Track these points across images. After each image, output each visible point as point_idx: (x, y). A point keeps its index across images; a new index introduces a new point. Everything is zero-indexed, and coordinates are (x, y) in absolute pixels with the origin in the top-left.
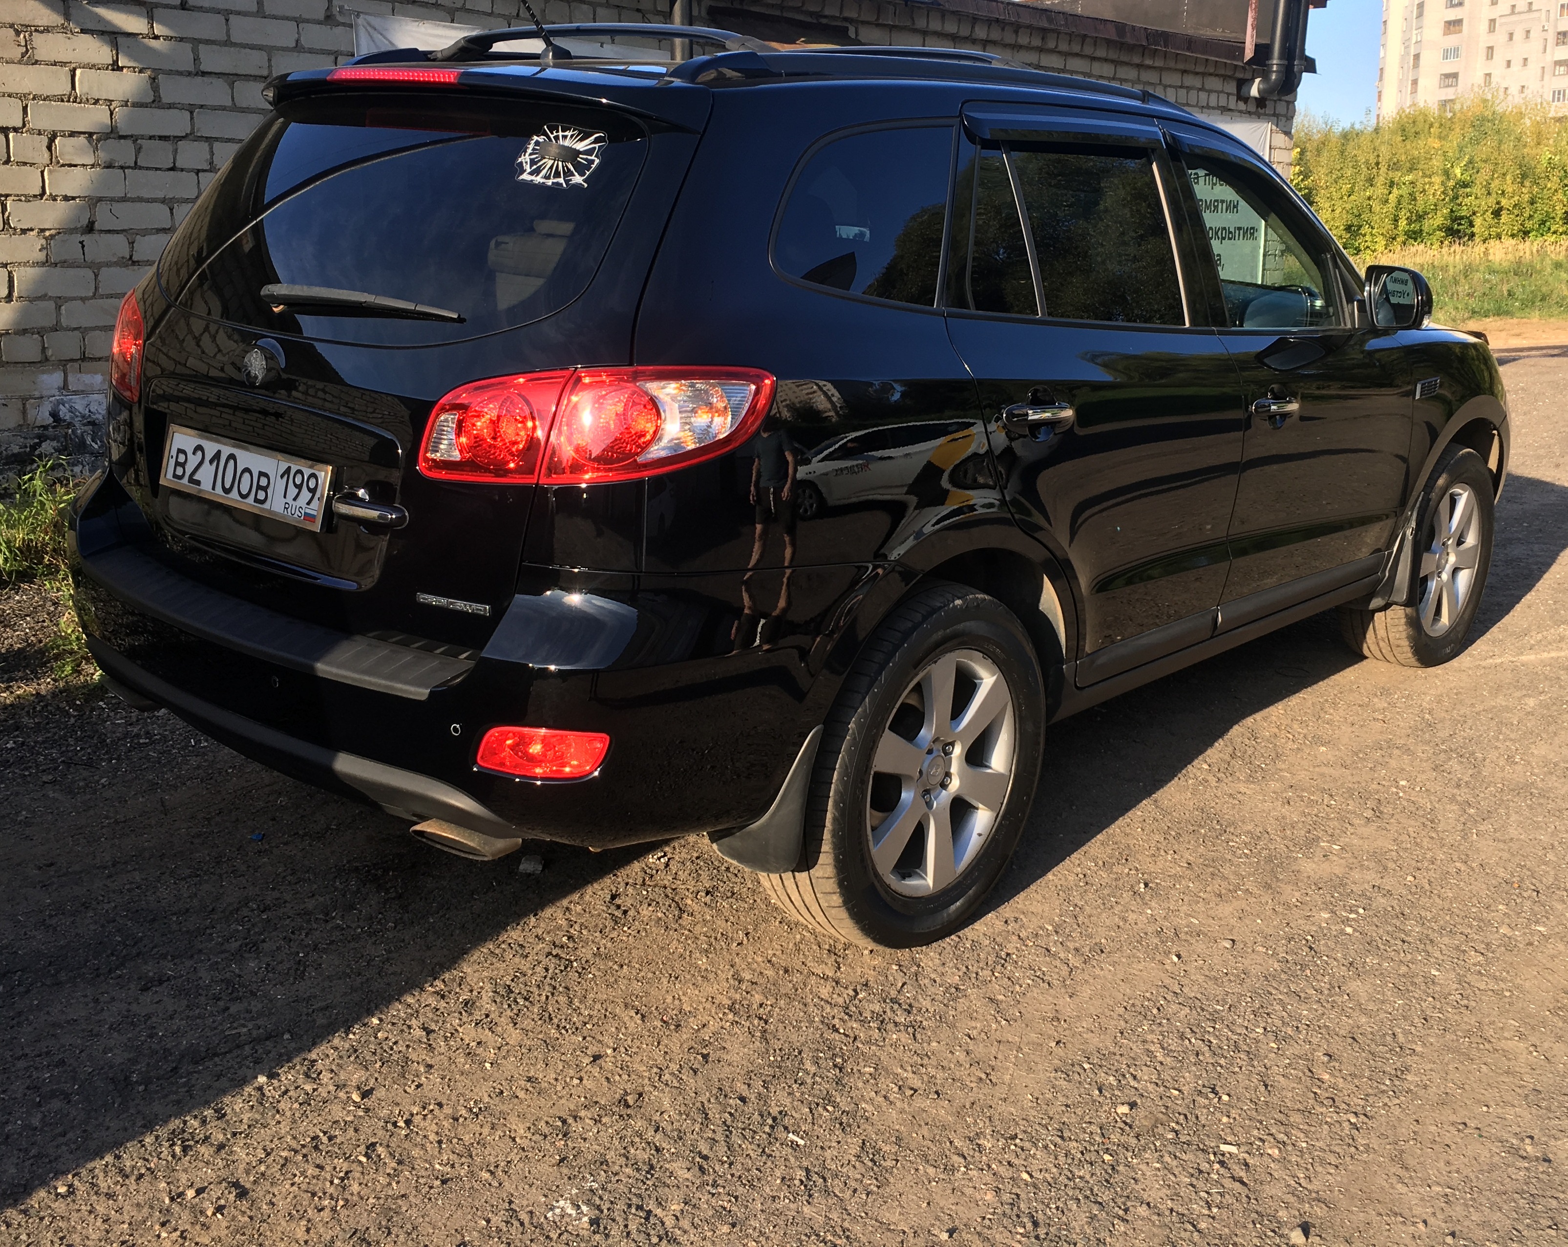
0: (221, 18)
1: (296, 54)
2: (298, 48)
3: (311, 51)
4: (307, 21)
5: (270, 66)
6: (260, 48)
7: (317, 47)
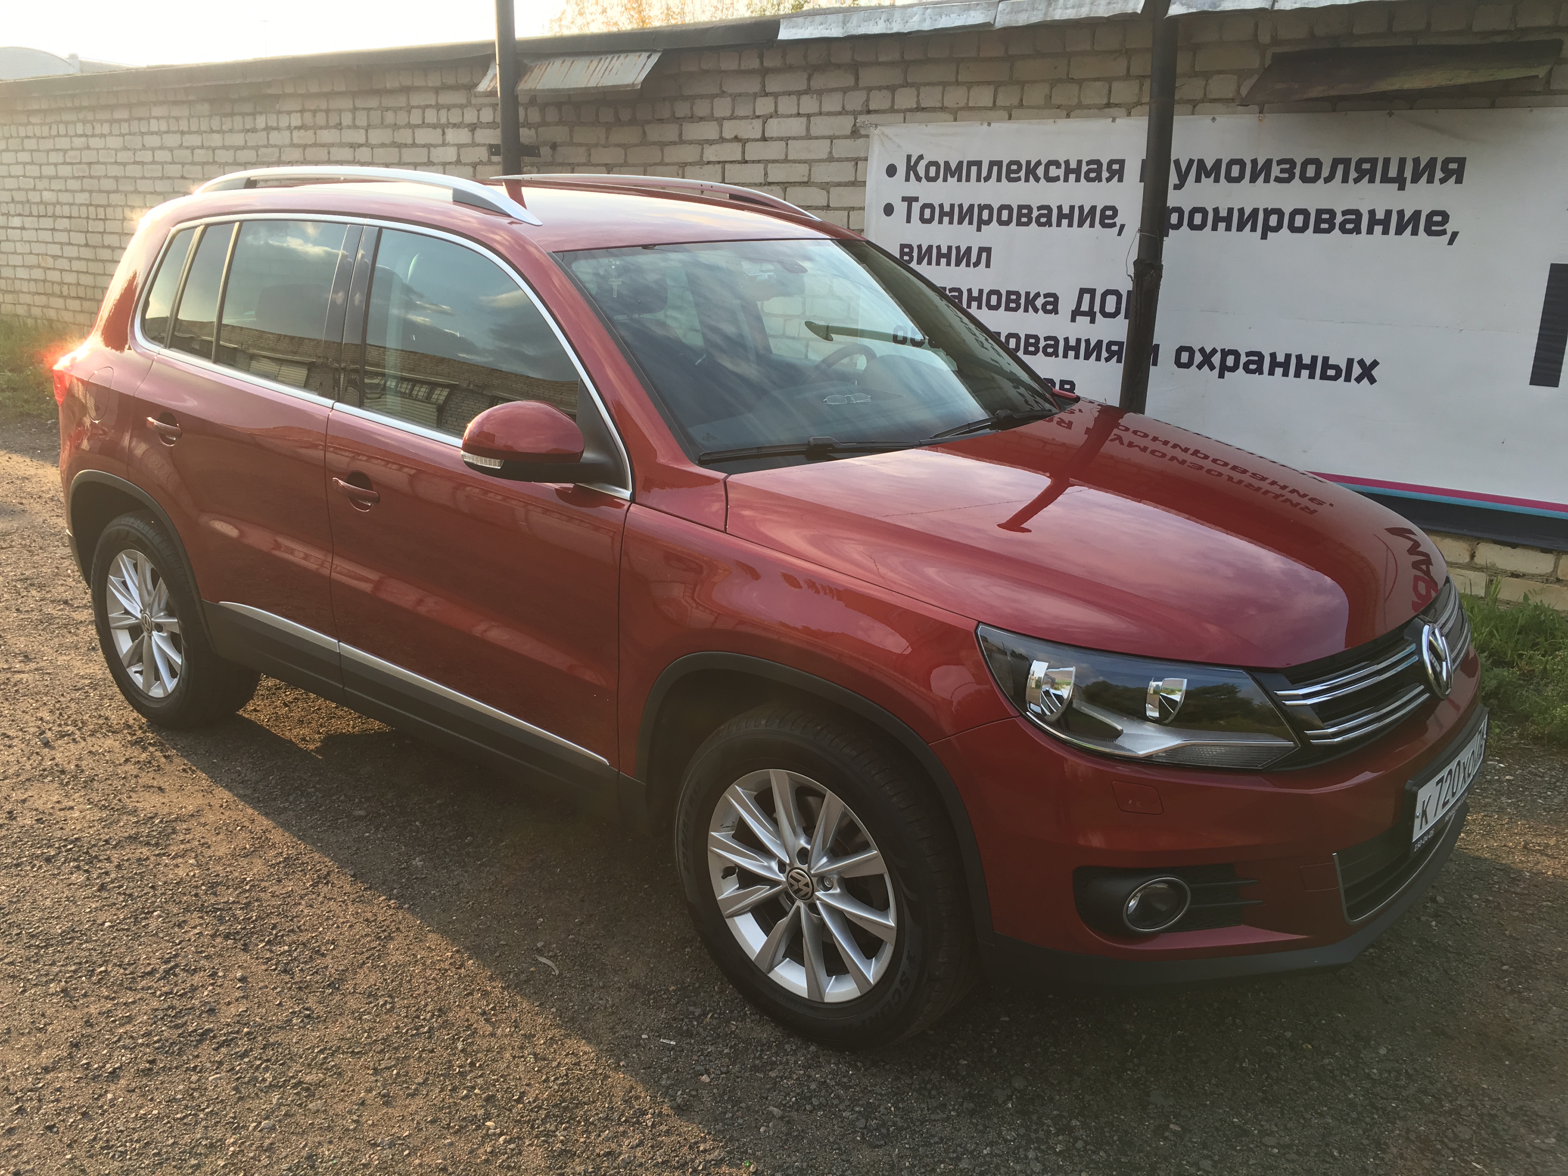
0: (783, 143)
1: (827, 163)
2: (831, 159)
3: (839, 160)
4: (838, 137)
5: (810, 174)
6: (804, 162)
7: (843, 156)
